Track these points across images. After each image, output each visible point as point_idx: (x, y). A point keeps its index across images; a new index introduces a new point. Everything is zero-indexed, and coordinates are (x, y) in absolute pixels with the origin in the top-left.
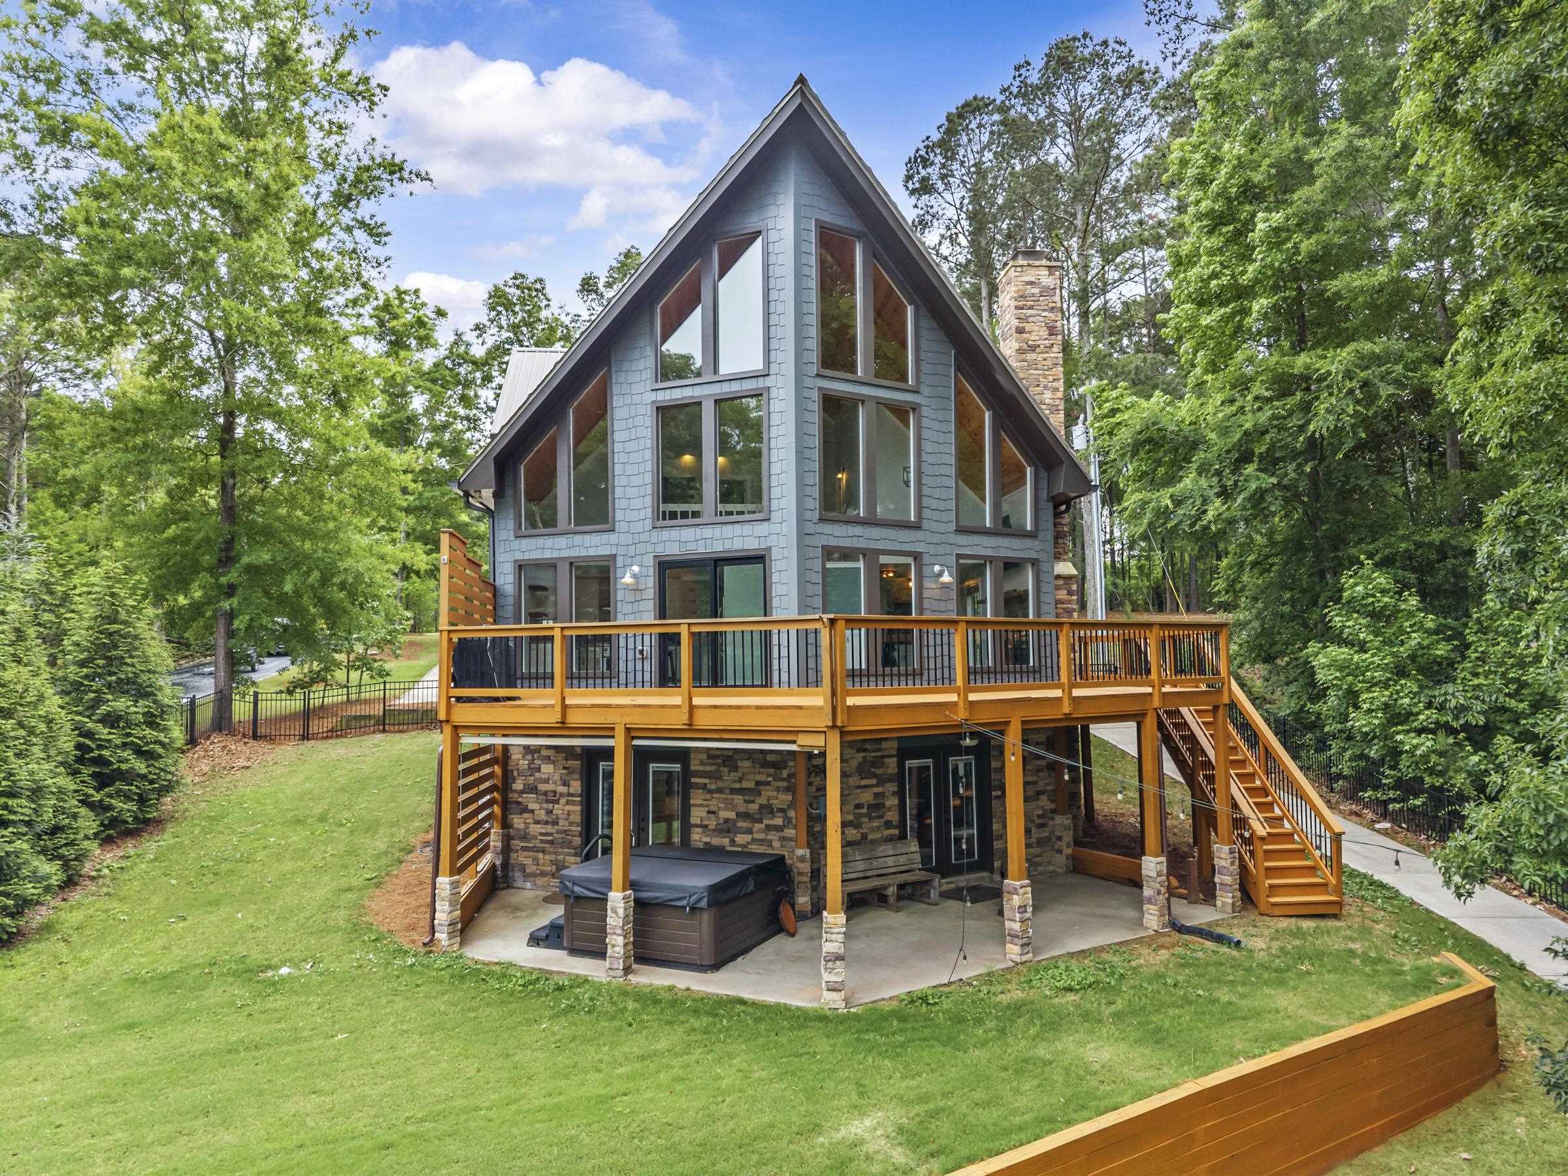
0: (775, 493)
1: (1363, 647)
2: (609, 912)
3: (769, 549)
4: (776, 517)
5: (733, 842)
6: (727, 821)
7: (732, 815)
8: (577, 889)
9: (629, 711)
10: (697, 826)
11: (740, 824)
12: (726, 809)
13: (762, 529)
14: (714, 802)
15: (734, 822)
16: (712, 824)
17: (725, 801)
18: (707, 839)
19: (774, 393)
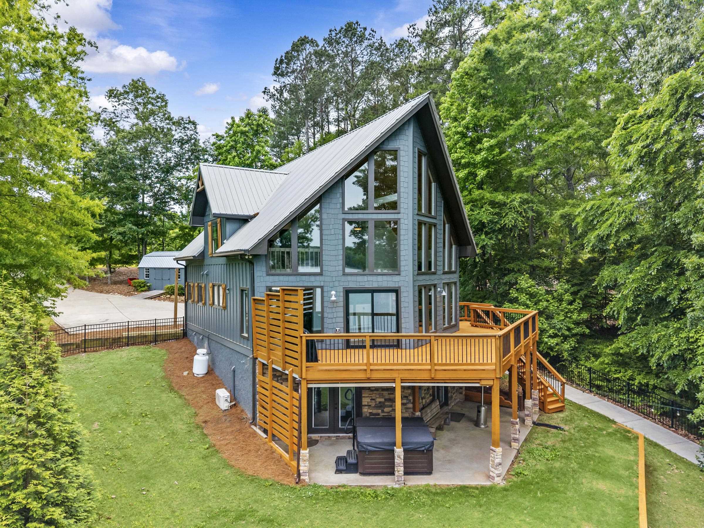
0: (403, 263)
1: (528, 307)
2: (396, 457)
3: (400, 287)
4: (403, 273)
5: (383, 411)
6: (380, 402)
7: (382, 400)
8: (369, 448)
9: (403, 372)
10: (366, 406)
11: (387, 403)
12: (380, 397)
13: (396, 278)
14: (374, 395)
15: (384, 403)
16: (373, 404)
17: (379, 394)
18: (371, 411)
19: (402, 221)
